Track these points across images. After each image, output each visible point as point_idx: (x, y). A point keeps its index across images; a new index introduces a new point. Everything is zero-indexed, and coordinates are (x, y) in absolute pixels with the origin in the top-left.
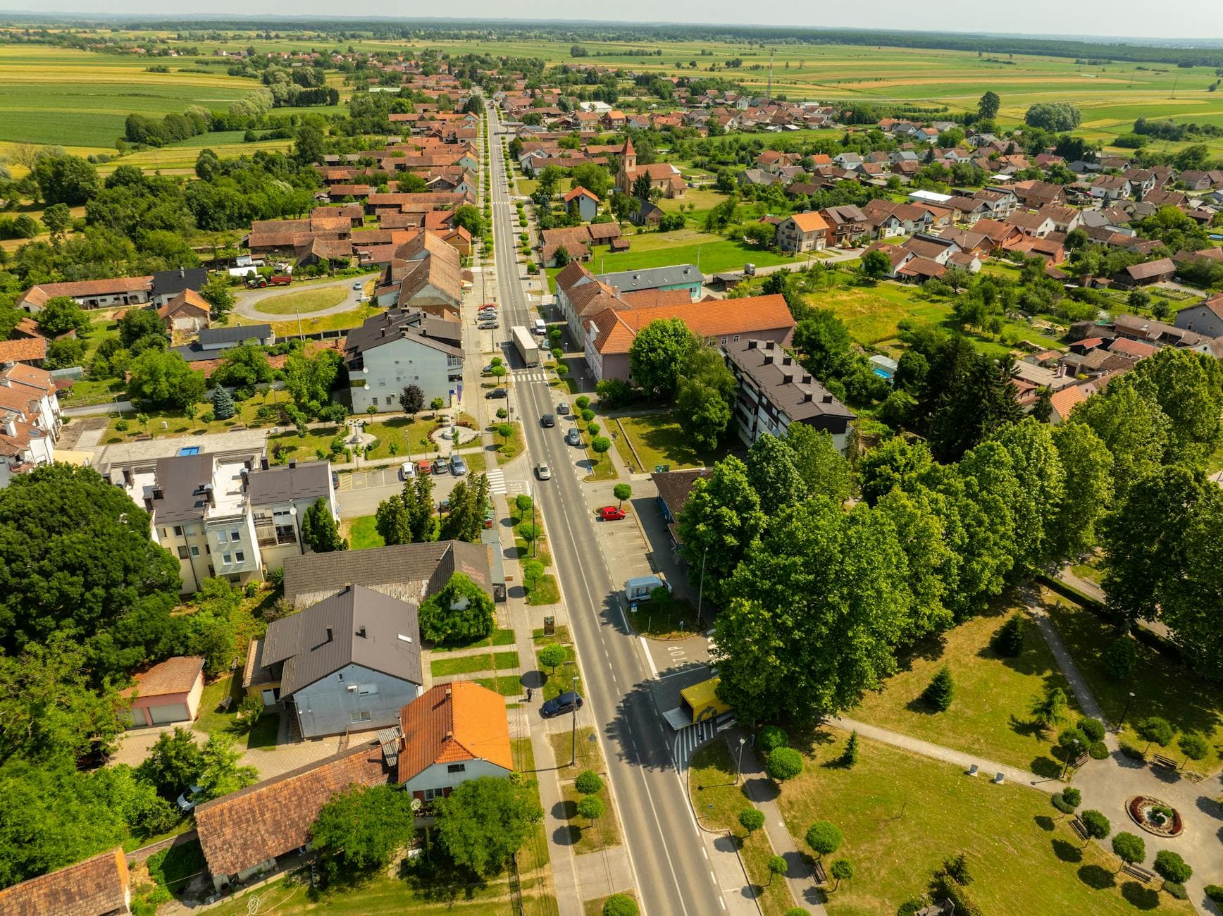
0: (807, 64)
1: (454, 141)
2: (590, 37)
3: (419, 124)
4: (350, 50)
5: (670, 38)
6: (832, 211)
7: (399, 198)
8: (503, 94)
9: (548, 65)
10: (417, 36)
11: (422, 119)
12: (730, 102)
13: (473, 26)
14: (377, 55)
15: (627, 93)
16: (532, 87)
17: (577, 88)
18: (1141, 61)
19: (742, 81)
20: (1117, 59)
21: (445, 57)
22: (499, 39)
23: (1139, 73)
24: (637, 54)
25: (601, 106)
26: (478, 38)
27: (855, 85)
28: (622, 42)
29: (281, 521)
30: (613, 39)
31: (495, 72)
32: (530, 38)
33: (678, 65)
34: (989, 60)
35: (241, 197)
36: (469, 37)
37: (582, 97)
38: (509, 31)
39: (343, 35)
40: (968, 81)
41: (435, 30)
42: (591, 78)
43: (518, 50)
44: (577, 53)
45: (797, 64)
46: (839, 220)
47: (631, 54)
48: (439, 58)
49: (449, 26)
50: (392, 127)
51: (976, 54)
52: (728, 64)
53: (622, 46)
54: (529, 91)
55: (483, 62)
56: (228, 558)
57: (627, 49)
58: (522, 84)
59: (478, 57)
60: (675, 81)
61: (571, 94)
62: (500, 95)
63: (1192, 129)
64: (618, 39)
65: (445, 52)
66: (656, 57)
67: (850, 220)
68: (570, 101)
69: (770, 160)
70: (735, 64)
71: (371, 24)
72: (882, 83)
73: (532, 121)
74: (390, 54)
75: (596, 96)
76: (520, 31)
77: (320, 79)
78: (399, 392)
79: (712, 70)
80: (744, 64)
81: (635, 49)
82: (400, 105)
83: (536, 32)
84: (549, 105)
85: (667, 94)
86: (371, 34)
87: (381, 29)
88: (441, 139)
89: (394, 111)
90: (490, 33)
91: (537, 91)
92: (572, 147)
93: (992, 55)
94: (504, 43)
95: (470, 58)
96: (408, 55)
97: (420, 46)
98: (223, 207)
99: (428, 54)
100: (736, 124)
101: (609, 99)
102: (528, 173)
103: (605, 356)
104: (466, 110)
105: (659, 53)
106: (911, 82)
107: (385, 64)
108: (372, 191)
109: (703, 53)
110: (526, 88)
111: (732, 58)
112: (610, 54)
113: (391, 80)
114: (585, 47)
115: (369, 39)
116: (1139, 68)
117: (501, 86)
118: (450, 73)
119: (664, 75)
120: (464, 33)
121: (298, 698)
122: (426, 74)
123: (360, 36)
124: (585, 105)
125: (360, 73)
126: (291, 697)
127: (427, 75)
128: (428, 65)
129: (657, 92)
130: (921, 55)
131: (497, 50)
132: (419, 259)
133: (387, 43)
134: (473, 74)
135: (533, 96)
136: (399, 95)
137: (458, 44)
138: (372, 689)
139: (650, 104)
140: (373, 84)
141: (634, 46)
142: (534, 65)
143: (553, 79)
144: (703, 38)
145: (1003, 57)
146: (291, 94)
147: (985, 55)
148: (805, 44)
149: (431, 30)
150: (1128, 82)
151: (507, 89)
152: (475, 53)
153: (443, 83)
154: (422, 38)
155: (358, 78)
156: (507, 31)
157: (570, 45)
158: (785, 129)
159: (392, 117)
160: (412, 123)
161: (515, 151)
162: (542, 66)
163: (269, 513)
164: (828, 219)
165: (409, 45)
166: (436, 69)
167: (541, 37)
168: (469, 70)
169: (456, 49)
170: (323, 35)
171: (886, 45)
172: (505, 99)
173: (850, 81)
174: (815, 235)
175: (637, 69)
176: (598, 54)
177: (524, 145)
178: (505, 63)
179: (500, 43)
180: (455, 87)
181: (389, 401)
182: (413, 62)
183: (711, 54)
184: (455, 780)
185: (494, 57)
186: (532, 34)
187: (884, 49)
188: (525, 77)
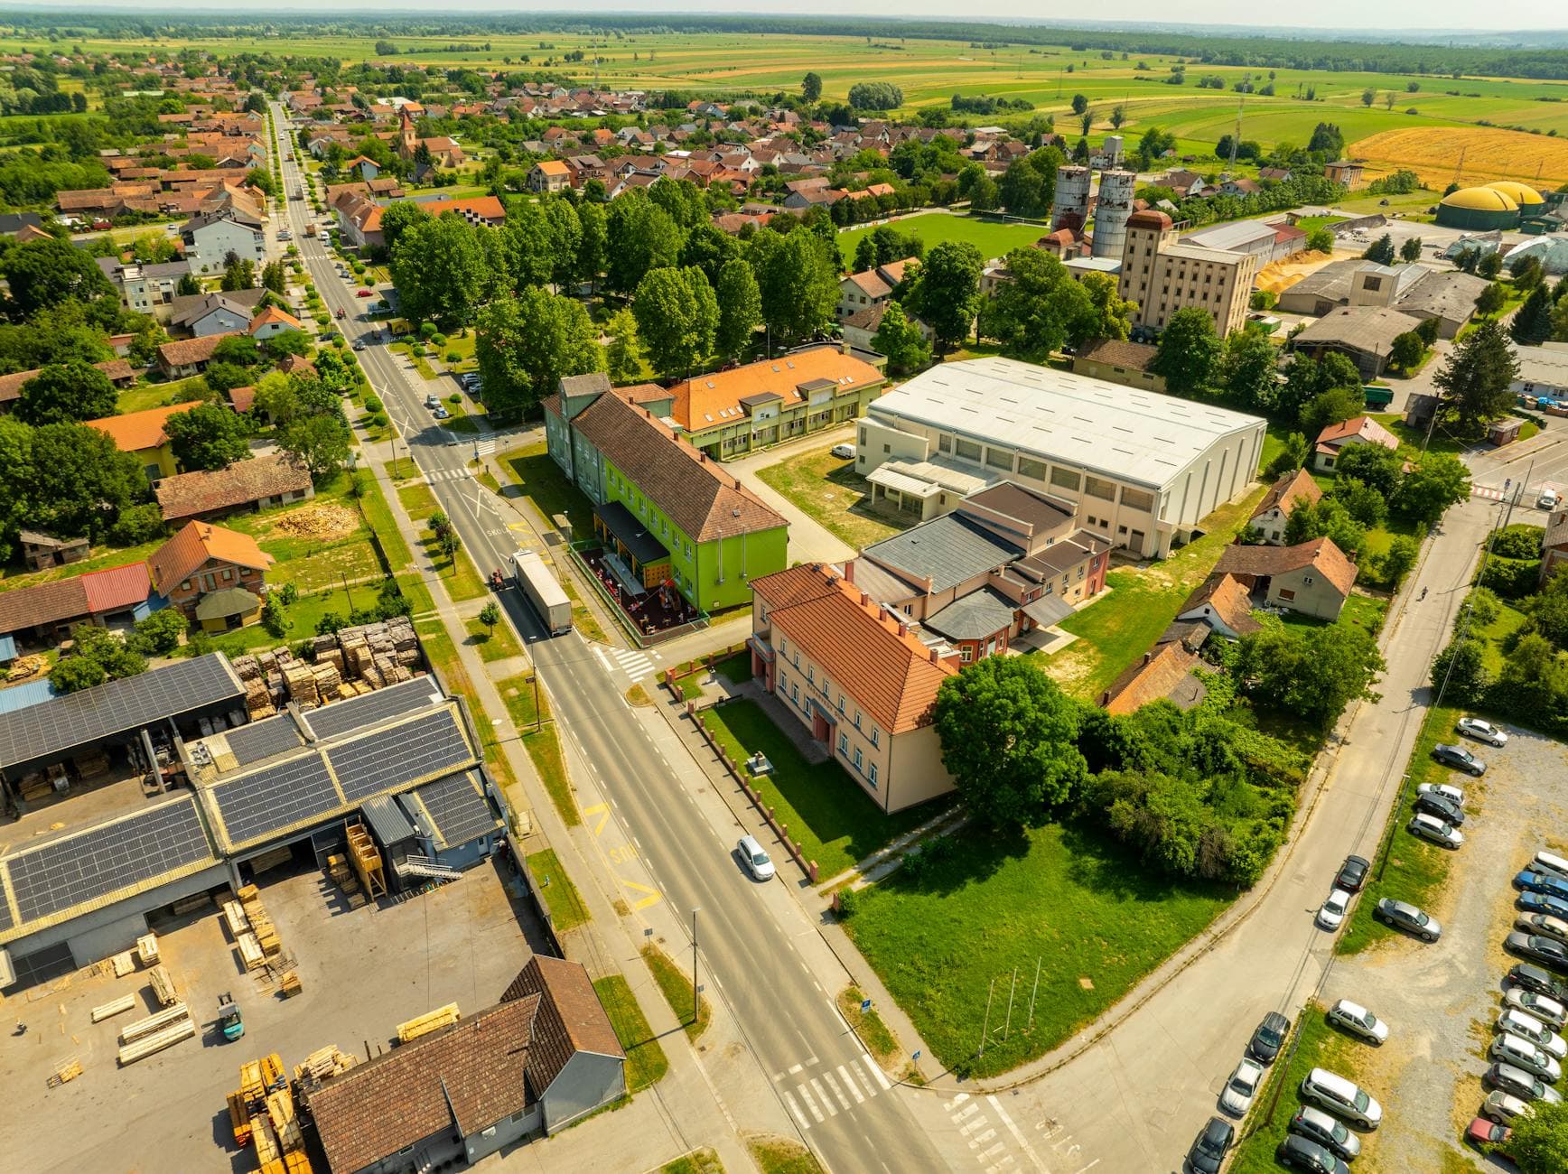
0: (659, 55)
1: (239, 134)
2: (405, 31)
3: (195, 123)
4: (77, 50)
5: (508, 30)
6: (574, 160)
7: (192, 174)
8: (290, 94)
9: (345, 65)
10: (165, 34)
11: (197, 118)
12: (546, 94)
13: (245, 19)
14: (117, 56)
15: (436, 89)
16: (323, 86)
17: (377, 87)
18: (1035, 44)
19: (574, 74)
20: (1016, 41)
21: (212, 58)
22: (281, 36)
23: (1031, 55)
24: (460, 49)
25: (400, 101)
26: (253, 35)
27: (706, 76)
28: (446, 37)
29: (164, 289)
30: (435, 33)
31: (278, 73)
32: (323, 33)
33: (507, 61)
34: (876, 46)
35: (38, 177)
36: (239, 34)
37: (381, 94)
38: (292, 26)
39: (52, 31)
40: (830, 67)
41: (187, 26)
42: (394, 75)
43: (306, 48)
44: (383, 50)
45: (648, 55)
46: (579, 166)
47: (452, 49)
48: (204, 59)
49: (208, 20)
50: (167, 127)
51: (864, 39)
52: (567, 57)
53: (446, 41)
54: (319, 90)
55: (262, 62)
56: (138, 304)
57: (448, 44)
58: (311, 84)
59: (254, 57)
60: (494, 76)
61: (369, 92)
62: (285, 95)
63: (1001, 103)
64: (443, 32)
65: (211, 52)
66: (485, 52)
67: (590, 166)
68: (366, 99)
69: (554, 136)
70: (577, 57)
71: (92, 17)
72: (736, 72)
73: (320, 116)
74: (135, 56)
75: (397, 93)
76: (313, 25)
77: (52, 85)
78: (221, 259)
79: (547, 64)
80: (586, 58)
81: (457, 44)
82: (169, 106)
83: (334, 27)
84: (343, 102)
85: (478, 89)
86: (95, 31)
87: (112, 26)
88: (224, 134)
89: (163, 112)
90: (268, 29)
91: (328, 89)
92: (363, 134)
93: (882, 41)
94: (289, 41)
95: (244, 58)
96: (161, 57)
97: (175, 46)
98: (20, 184)
99: (185, 55)
100: (541, 112)
101: (412, 96)
102: (316, 157)
103: (366, 233)
104: (247, 109)
105: (487, 48)
106: (765, 70)
107: (133, 67)
108: (161, 172)
109: (542, 46)
110: (317, 86)
111: (571, 51)
112: (426, 51)
113: (150, 83)
114: (396, 43)
115: (94, 37)
116: (1032, 52)
117: (286, 86)
118: (221, 74)
119: (483, 70)
120: (232, 28)
121: (195, 327)
122: (191, 76)
123: (80, 34)
124: (382, 101)
125: (103, 78)
126: (191, 327)
127: (192, 78)
128: (190, 65)
129: (469, 87)
130: (803, 42)
131: (278, 48)
132: (222, 199)
133: (123, 42)
134: (250, 73)
135: (323, 94)
136: (163, 98)
137: (225, 42)
138: (231, 324)
139: (458, 98)
140: (126, 89)
141: (457, 41)
142: (328, 65)
143: (349, 78)
144: (552, 29)
145: (896, 42)
146: (22, 100)
147: (874, 40)
148: (676, 33)
149: (182, 25)
150: (992, 64)
151: (292, 88)
152: (252, 52)
153: (215, 85)
154: (173, 36)
155: (102, 83)
156: (293, 25)
157: (375, 41)
158: (592, 115)
159: (163, 118)
160: (188, 124)
161: (304, 140)
162: (337, 65)
163: (157, 284)
164: (571, 167)
165: (158, 45)
166: (203, 70)
167: (339, 33)
168: (247, 72)
169: (226, 48)
170: (22, 31)
171: (773, 31)
172: (291, 99)
173: (701, 71)
174: (559, 178)
175: (454, 65)
176: (412, 51)
177: (312, 134)
178: (289, 63)
179: (284, 41)
180: (231, 89)
181: (215, 267)
182: (170, 65)
183: (551, 47)
184: (275, 333)
185: (277, 56)
186: (326, 29)
187: (768, 36)
188: (315, 76)
